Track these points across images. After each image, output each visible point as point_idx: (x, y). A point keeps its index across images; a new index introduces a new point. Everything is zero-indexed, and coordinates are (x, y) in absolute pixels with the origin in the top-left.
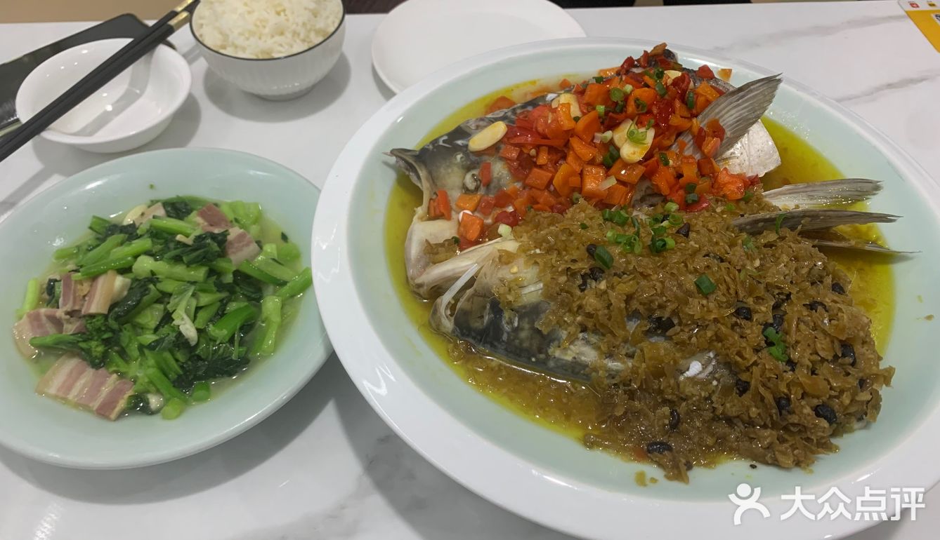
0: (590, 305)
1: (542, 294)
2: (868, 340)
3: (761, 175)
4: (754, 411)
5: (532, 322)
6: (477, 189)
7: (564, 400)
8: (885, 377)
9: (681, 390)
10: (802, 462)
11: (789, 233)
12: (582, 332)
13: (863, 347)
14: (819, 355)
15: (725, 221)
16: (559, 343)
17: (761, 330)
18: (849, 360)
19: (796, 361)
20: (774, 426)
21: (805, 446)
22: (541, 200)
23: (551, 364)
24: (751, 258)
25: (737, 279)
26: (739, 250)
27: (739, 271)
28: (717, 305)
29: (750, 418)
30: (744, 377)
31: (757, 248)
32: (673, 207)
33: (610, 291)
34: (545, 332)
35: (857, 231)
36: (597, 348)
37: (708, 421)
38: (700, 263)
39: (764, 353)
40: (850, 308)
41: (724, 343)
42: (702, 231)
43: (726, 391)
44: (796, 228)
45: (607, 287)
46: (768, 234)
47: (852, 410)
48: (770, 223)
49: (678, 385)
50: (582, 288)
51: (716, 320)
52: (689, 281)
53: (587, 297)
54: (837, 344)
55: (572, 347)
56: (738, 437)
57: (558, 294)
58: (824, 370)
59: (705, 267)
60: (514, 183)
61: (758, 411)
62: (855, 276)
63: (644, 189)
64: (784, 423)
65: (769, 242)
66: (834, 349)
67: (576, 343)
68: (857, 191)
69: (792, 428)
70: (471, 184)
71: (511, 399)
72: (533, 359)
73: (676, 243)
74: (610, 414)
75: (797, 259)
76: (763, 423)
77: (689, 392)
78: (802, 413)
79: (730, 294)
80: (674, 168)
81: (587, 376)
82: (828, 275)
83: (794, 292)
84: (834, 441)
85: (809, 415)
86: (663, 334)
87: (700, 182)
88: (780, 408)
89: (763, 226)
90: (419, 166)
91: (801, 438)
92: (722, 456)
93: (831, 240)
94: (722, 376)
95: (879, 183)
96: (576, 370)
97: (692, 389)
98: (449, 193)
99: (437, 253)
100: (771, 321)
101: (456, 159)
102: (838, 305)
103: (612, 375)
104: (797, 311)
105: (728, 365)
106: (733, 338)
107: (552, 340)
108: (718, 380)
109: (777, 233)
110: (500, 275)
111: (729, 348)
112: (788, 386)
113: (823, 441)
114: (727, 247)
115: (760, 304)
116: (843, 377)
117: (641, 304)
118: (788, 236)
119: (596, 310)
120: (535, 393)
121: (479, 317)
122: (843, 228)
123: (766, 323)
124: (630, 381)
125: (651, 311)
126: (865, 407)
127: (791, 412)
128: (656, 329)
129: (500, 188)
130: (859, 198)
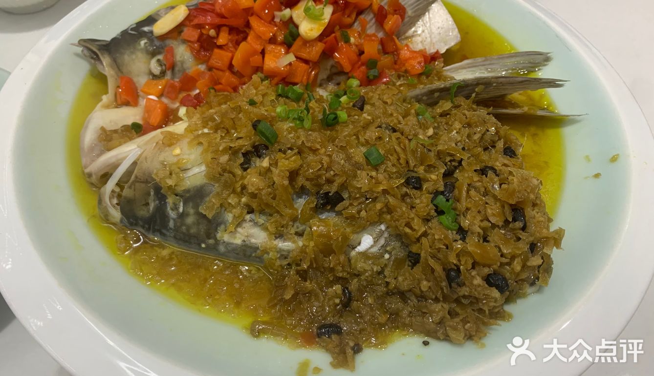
0: (252, 185)
1: (205, 175)
2: (538, 202)
3: (443, 51)
4: (425, 285)
5: (196, 207)
6: (163, 73)
7: (237, 286)
8: (555, 239)
9: (353, 266)
10: (474, 336)
11: (464, 102)
12: (248, 213)
13: (533, 210)
14: (489, 221)
15: (402, 93)
16: (226, 227)
17: (430, 200)
18: (519, 224)
19: (467, 229)
20: (446, 299)
21: (477, 318)
22: (223, 81)
23: (222, 249)
24: (424, 127)
25: (407, 149)
26: (412, 120)
27: (410, 140)
28: (387, 177)
29: (422, 292)
30: (414, 249)
31: (434, 117)
32: (355, 83)
33: (273, 169)
34: (210, 216)
35: (531, 99)
36: (265, 229)
37: (382, 296)
38: (372, 134)
39: (434, 223)
40: (520, 170)
41: (393, 214)
42: (377, 104)
43: (398, 264)
44: (471, 96)
45: (270, 164)
46: (443, 104)
47: (524, 276)
48: (444, 92)
49: (349, 261)
50: (245, 167)
51: (385, 192)
52: (359, 153)
53: (248, 177)
54: (507, 210)
55: (239, 230)
56: (411, 312)
57: (220, 175)
58: (496, 236)
59: (376, 139)
60: (198, 65)
61: (429, 284)
62: (526, 139)
63: (329, 68)
64: (455, 297)
65: (444, 110)
66: (504, 213)
67: (244, 225)
68: (530, 63)
69: (463, 301)
70: (156, 70)
71: (180, 289)
72: (203, 246)
73: (349, 116)
74: (280, 297)
75: (469, 125)
76: (434, 297)
77: (361, 267)
78: (472, 284)
79: (401, 164)
80: (357, 46)
81: (259, 258)
82: (499, 139)
83: (465, 158)
84: (508, 308)
85: (479, 286)
86: (332, 209)
87: (382, 59)
88: (450, 280)
89: (438, 97)
90: (102, 55)
91: (473, 310)
92: (395, 334)
93: (506, 108)
94: (394, 249)
95: (549, 55)
96: (247, 253)
97: (364, 264)
98: (135, 80)
99: (110, 140)
100: (442, 189)
101: (139, 44)
102: (509, 169)
103: (284, 255)
104: (468, 177)
105: (399, 236)
106: (401, 208)
107: (219, 225)
108: (390, 253)
109: (452, 102)
110: (161, 158)
111: (398, 220)
112: (458, 255)
113: (496, 310)
114: (401, 118)
115: (431, 172)
116: (514, 243)
117: (307, 179)
118: (463, 104)
119: (260, 189)
120: (206, 280)
121: (143, 205)
122: (517, 96)
123: (437, 191)
124: (301, 260)
125: (320, 186)
126: (537, 272)
127: (461, 285)
128: (324, 205)
129: (184, 70)
130: (532, 69)
